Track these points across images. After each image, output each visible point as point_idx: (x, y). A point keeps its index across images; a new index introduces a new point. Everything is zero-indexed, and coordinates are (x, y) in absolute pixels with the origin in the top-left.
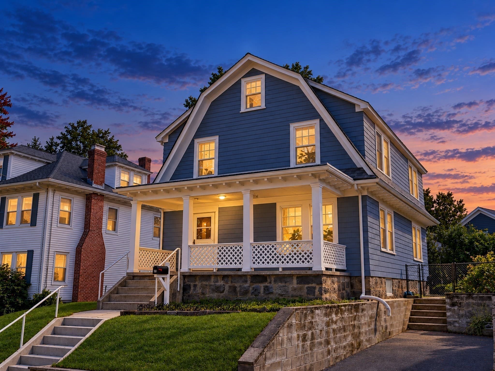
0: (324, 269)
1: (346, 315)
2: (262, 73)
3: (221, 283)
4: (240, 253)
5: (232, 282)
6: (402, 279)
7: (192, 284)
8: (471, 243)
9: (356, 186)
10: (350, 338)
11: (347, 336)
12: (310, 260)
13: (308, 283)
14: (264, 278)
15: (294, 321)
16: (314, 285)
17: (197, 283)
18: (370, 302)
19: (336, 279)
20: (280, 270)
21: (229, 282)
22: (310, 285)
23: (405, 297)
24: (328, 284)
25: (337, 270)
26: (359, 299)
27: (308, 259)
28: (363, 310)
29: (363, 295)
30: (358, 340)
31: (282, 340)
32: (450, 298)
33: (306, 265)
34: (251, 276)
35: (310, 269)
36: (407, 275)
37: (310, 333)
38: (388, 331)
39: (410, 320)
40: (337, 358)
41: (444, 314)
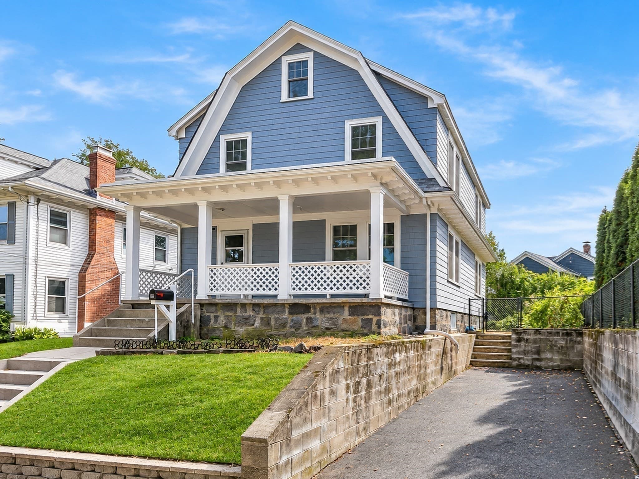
0: (383, 297)
1: (412, 353)
2: (310, 50)
3: (250, 313)
4: (276, 276)
5: (264, 313)
6: (465, 314)
7: (212, 315)
8: (522, 282)
9: (424, 200)
10: (414, 382)
11: (412, 378)
12: (366, 286)
13: (363, 314)
14: (306, 308)
15: (342, 365)
16: (370, 316)
17: (219, 314)
18: (435, 337)
19: (397, 311)
20: (328, 297)
21: (261, 313)
22: (366, 317)
23: (466, 332)
24: (387, 315)
25: (399, 299)
26: (424, 334)
27: (364, 284)
28: (430, 347)
29: (427, 330)
30: (424, 383)
31: (322, 394)
32: (517, 334)
33: (361, 291)
34: (289, 305)
35: (366, 296)
36: (470, 310)
37: (364, 380)
38: (453, 369)
39: (474, 357)
40: (399, 408)
41: (509, 351)
